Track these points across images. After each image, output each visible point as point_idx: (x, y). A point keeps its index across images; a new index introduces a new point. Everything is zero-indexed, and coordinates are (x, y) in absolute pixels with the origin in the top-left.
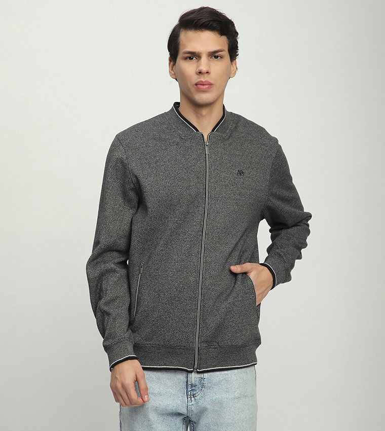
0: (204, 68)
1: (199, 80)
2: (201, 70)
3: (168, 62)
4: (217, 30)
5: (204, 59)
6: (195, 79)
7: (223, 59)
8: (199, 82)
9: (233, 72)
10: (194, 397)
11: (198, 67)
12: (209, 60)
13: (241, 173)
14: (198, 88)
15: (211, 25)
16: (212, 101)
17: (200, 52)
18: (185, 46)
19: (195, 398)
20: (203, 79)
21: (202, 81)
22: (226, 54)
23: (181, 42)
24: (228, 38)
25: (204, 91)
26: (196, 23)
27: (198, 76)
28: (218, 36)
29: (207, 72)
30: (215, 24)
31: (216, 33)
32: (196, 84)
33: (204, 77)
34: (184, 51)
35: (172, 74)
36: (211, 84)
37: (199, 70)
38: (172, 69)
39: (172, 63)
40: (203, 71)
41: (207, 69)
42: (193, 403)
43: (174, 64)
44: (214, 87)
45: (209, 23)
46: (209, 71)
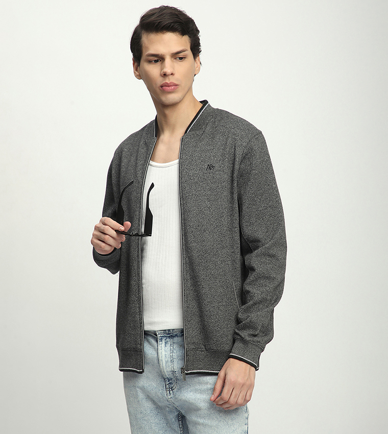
0: (168, 70)
1: (164, 82)
2: (166, 72)
3: (132, 62)
4: (179, 31)
5: (168, 60)
6: (160, 81)
7: (186, 59)
8: (164, 84)
9: (197, 69)
10: (172, 390)
11: (162, 69)
12: (172, 61)
13: (210, 167)
14: (164, 90)
15: (172, 26)
16: (178, 101)
17: (163, 54)
18: (147, 48)
20: (167, 81)
21: (167, 83)
22: (189, 53)
23: (143, 45)
24: (189, 36)
25: (170, 92)
26: (157, 25)
27: (162, 78)
28: (180, 36)
29: (172, 74)
30: (176, 26)
31: (177, 33)
32: (162, 87)
33: (169, 78)
34: (147, 53)
35: (137, 75)
36: (176, 85)
37: (163, 72)
38: (137, 70)
39: (136, 64)
40: (167, 74)
41: (172, 71)
42: (172, 395)
43: (139, 65)
44: (180, 88)
45: (170, 25)
46: (174, 73)
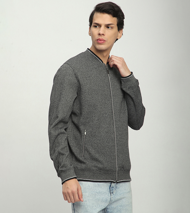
0: (101, 32)
1: (99, 38)
4: (112, 14)
5: (103, 27)
6: (97, 37)
7: (113, 29)
8: (99, 39)
9: (120, 36)
11: (99, 31)
12: (105, 28)
14: (98, 42)
16: (105, 49)
17: (101, 24)
19: (113, 194)
21: (100, 39)
22: (115, 26)
24: (117, 19)
25: (100, 44)
26: (101, 9)
27: (98, 36)
28: (112, 17)
30: (110, 11)
32: (97, 40)
33: (101, 36)
34: (94, 22)
36: (105, 41)
37: (99, 33)
40: (101, 34)
42: (113, 196)
44: (106, 43)
45: (107, 10)
46: (104, 34)
